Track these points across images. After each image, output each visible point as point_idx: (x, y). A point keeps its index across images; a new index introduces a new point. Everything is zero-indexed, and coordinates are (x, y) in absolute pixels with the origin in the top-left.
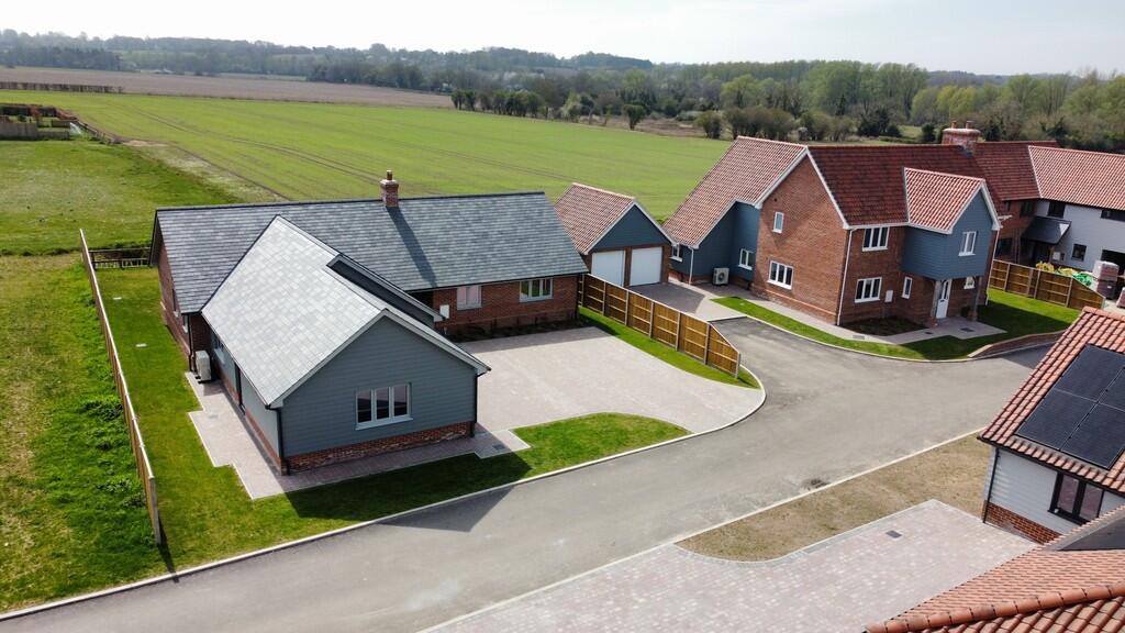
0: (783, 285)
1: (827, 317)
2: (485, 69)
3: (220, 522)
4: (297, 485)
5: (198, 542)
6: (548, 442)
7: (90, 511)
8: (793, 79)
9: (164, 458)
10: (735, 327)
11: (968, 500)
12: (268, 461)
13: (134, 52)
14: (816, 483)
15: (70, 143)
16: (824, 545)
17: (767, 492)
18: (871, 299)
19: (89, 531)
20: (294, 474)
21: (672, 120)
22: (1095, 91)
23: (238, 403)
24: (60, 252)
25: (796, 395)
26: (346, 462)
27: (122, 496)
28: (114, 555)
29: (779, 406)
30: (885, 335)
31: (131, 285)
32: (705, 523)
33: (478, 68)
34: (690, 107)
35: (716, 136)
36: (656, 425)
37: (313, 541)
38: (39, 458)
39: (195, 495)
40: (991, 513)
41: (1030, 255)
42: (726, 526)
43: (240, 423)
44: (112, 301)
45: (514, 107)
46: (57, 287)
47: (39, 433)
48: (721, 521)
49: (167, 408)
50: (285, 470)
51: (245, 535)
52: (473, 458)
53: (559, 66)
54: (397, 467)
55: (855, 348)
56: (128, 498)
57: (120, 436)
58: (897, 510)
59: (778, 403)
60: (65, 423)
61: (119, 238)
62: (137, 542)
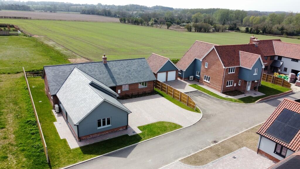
0: (207, 81)
1: (219, 91)
2: (128, 10)
3: (63, 156)
4: (83, 144)
5: (58, 162)
6: (147, 131)
7: (30, 153)
8: (211, 13)
9: (48, 137)
10: (194, 94)
11: (254, 147)
12: (75, 137)
13: (34, 5)
14: (215, 142)
15: (18, 36)
16: (217, 161)
17: (202, 145)
18: (230, 86)
19: (30, 159)
20: (82, 141)
21: (179, 25)
22: (292, 18)
23: (66, 119)
24: (18, 73)
25: (210, 115)
26: (95, 137)
27: (38, 148)
28: (37, 166)
29: (206, 118)
30: (234, 96)
31: (37, 83)
32: (186, 154)
33: (126, 10)
34: (183, 22)
35: (190, 31)
36: (174, 125)
37: (87, 161)
38: (16, 137)
39: (57, 148)
40: (259, 151)
41: (273, 70)
42: (192, 155)
43: (67, 125)
44: (32, 88)
45: (136, 22)
46: (18, 84)
47: (16, 129)
48: (191, 154)
49: (48, 121)
50: (79, 140)
51: (70, 160)
52: (127, 135)
53: (148, 9)
54: (108, 139)
55: (226, 100)
56: (40, 149)
57: (37, 130)
58: (235, 150)
59: (206, 117)
60: (22, 126)
61: (33, 68)
62: (43, 163)
